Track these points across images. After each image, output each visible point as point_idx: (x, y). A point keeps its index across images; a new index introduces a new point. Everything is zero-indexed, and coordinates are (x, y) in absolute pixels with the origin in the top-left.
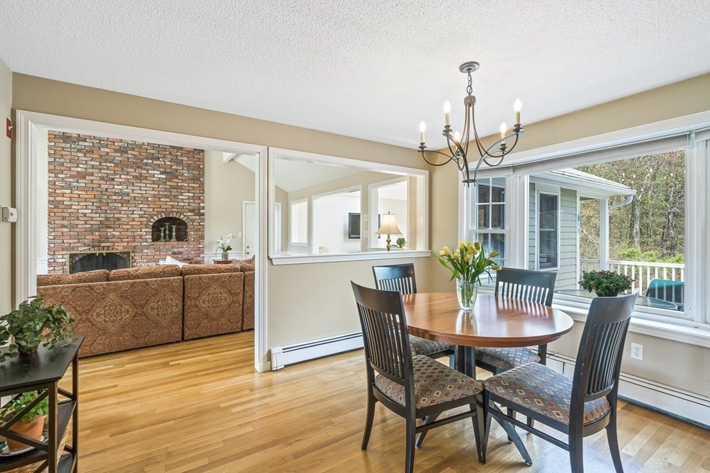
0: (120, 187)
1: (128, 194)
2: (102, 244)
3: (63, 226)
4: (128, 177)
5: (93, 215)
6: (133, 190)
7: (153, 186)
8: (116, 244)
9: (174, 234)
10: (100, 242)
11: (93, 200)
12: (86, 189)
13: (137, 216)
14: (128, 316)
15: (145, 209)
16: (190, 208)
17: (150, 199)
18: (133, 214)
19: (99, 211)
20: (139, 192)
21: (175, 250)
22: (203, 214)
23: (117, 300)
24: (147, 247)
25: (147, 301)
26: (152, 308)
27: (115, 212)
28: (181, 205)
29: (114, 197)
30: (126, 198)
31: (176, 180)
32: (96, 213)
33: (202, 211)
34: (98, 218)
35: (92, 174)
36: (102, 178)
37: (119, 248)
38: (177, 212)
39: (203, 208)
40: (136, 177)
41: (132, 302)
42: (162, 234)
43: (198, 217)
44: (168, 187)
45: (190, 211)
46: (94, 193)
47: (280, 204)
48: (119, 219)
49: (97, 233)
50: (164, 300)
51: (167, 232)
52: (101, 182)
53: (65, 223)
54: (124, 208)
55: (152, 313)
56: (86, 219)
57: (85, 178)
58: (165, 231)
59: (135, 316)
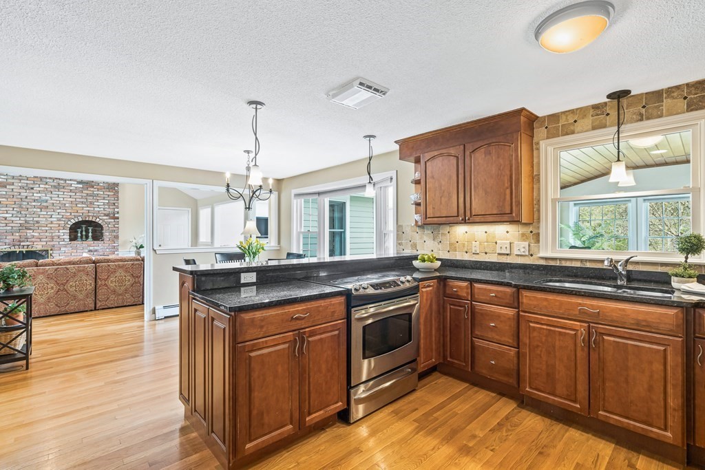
0: (39, 195)
1: (47, 201)
2: (22, 244)
4: (47, 186)
5: (13, 219)
6: (51, 198)
7: (70, 194)
8: (35, 243)
9: (90, 234)
10: (20, 241)
11: (13, 206)
12: (7, 197)
13: (55, 219)
14: (52, 291)
15: (62, 214)
16: (105, 212)
17: (67, 205)
18: (51, 217)
19: (20, 216)
20: (57, 199)
21: (91, 248)
22: (118, 218)
23: (45, 280)
24: (65, 246)
25: (68, 281)
26: (71, 286)
27: (34, 216)
28: (97, 210)
29: (34, 204)
30: (45, 204)
31: (92, 189)
32: (16, 217)
33: (116, 215)
34: (18, 221)
35: (13, 184)
36: (22, 187)
37: (38, 247)
38: (93, 216)
39: (118, 213)
40: (55, 186)
41: (56, 281)
42: (79, 235)
43: (113, 220)
44: (84, 195)
45: (105, 215)
46: (14, 200)
47: (190, 209)
48: (38, 222)
49: (17, 234)
50: (81, 280)
51: (84, 233)
52: (21, 191)
54: (42, 213)
55: (71, 290)
56: (7, 222)
57: (6, 187)
58: (82, 232)
59: (58, 291)
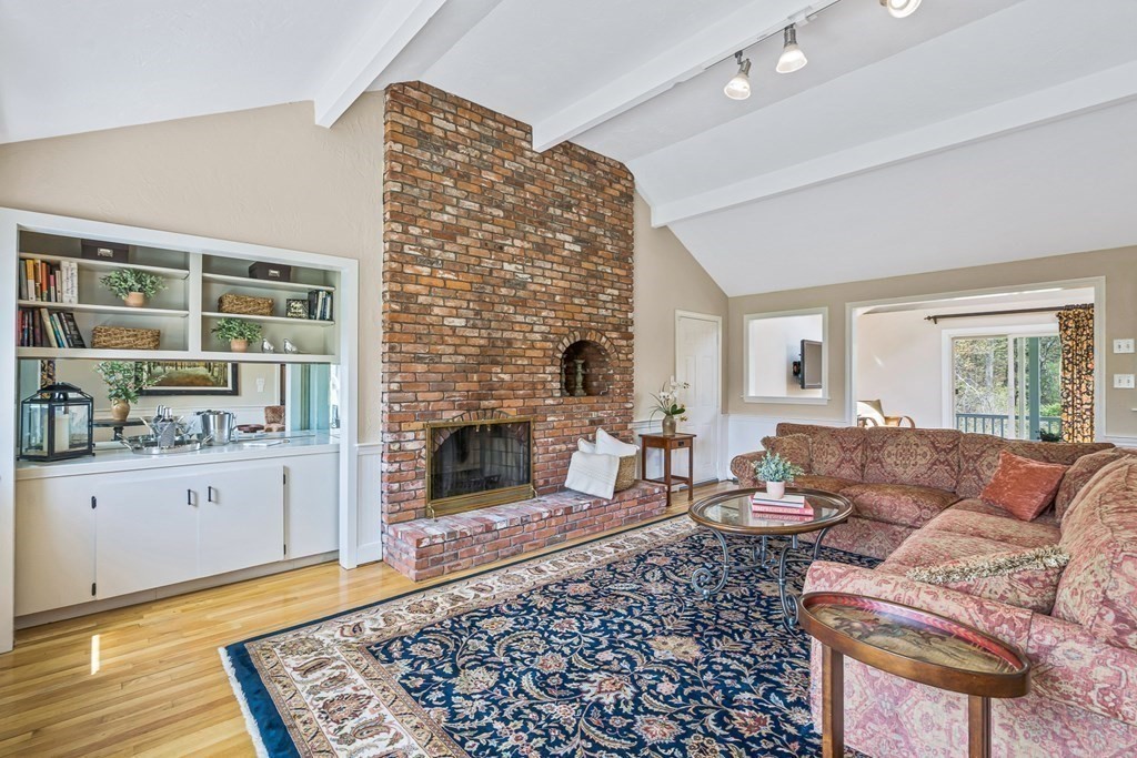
0: (512, 267)
1: (523, 285)
2: (485, 404)
3: (418, 359)
4: (527, 245)
5: (468, 332)
6: (532, 276)
7: (562, 268)
8: (506, 403)
10: (481, 398)
11: (468, 296)
12: (457, 268)
13: (538, 337)
15: (551, 322)
16: (614, 321)
17: (558, 298)
18: (532, 331)
19: (479, 323)
20: (541, 280)
21: (594, 415)
22: (632, 337)
24: (552, 410)
27: (504, 325)
28: (602, 314)
29: (504, 291)
30: (521, 293)
31: (595, 259)
32: (474, 327)
33: (630, 329)
34: (478, 338)
35: (466, 232)
36: (484, 244)
37: (511, 411)
38: (597, 331)
39: (632, 322)
40: (537, 244)
43: (625, 343)
44: (584, 273)
45: (615, 328)
46: (471, 277)
48: (509, 342)
49: (475, 377)
52: (485, 253)
53: (421, 350)
54: (520, 318)
56: (458, 342)
57: (455, 241)
